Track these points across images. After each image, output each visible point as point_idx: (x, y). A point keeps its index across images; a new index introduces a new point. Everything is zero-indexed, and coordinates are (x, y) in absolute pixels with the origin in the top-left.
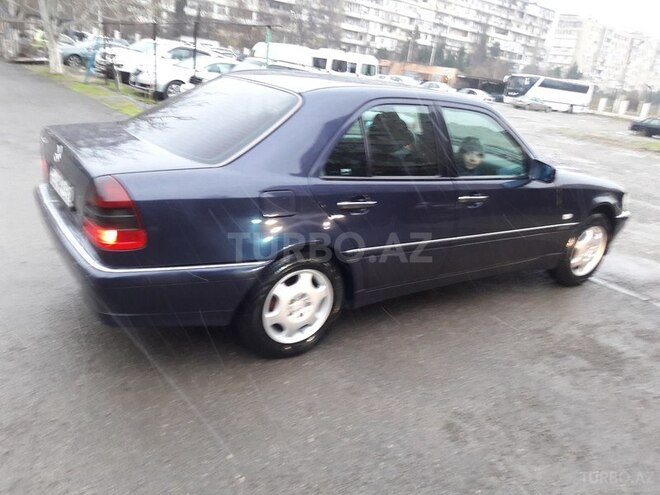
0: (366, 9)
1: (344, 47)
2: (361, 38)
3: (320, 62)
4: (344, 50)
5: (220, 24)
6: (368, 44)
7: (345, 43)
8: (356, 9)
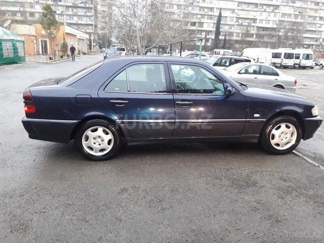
0: (319, 25)
1: (305, 46)
2: (316, 41)
3: (278, 55)
4: (306, 48)
5: (237, 42)
6: (321, 44)
7: (306, 44)
8: (314, 26)
